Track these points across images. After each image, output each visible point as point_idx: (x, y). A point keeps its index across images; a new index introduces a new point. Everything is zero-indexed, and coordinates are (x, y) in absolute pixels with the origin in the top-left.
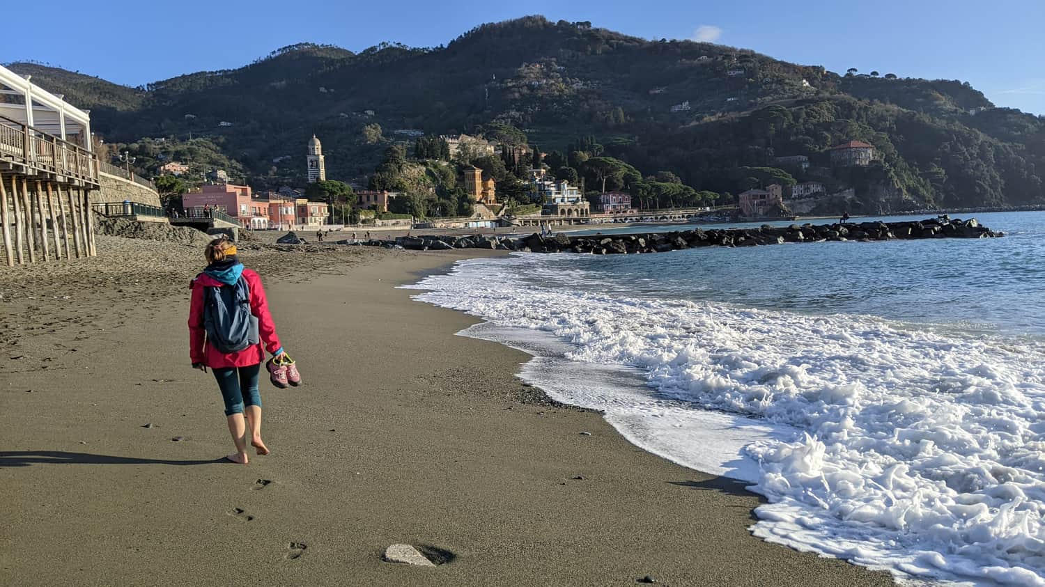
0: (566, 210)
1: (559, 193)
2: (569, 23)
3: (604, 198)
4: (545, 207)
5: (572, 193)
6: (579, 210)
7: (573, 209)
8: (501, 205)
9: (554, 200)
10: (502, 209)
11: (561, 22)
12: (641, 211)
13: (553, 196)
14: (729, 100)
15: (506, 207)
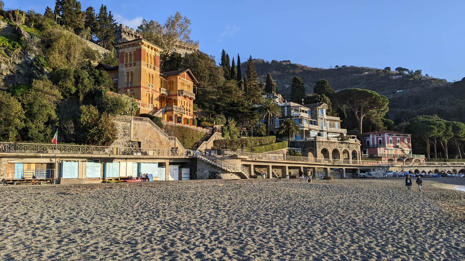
0: (330, 152)
1: (315, 124)
2: (278, 62)
3: (373, 139)
4: (292, 144)
5: (332, 126)
6: (350, 152)
7: (341, 151)
8: (205, 130)
9: (308, 133)
10: (207, 138)
11: (273, 61)
12: (428, 160)
13: (306, 125)
14: (398, 91)
15: (217, 136)
